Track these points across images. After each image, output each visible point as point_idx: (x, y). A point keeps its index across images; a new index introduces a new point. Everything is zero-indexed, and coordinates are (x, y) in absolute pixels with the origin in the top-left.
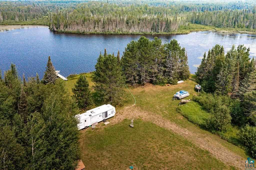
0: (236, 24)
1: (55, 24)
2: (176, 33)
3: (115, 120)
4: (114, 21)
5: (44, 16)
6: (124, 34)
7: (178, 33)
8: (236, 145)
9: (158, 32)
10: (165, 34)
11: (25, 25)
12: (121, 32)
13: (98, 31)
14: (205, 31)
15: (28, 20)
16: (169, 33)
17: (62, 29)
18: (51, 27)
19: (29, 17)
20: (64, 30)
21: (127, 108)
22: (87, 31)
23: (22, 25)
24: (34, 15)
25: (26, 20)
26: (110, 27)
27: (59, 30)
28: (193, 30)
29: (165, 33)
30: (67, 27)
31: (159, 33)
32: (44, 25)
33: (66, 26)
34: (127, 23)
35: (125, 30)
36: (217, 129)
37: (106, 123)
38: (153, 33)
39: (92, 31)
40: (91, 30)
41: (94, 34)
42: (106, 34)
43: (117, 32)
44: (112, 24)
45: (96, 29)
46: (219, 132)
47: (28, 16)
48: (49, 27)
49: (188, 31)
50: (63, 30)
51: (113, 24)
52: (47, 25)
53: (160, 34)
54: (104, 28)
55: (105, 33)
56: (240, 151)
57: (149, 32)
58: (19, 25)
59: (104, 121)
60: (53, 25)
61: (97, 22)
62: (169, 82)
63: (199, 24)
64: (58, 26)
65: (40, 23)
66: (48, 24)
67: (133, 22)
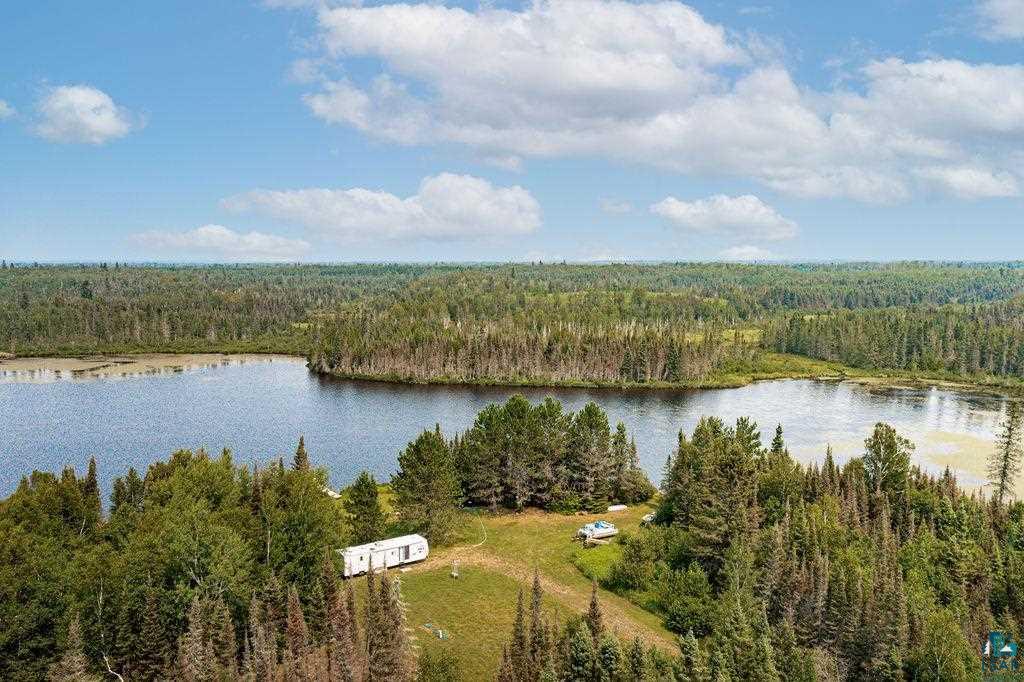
0: (915, 356)
1: (328, 352)
2: (701, 384)
3: (426, 566)
4: (507, 345)
5: (296, 322)
6: (534, 387)
7: (708, 383)
8: (653, 613)
9: (643, 381)
10: (663, 386)
11: (234, 353)
12: (525, 381)
13: (455, 376)
14: (805, 378)
15: (244, 337)
16: (677, 384)
17: (345, 368)
18: (315, 361)
19: (249, 329)
20: (351, 371)
21: (458, 549)
22: (421, 374)
23: (226, 354)
24: (265, 323)
25: (239, 336)
26: (493, 365)
27: (337, 371)
28: (764, 375)
29: (664, 384)
30: (360, 363)
31: (645, 384)
32: (294, 354)
33: (358, 360)
34: (549, 351)
35: (537, 373)
36: (627, 587)
37: (404, 570)
38: (626, 384)
39: (435, 375)
40: (432, 373)
41: (442, 384)
42: (478, 385)
43: (514, 380)
44: (500, 355)
45: (449, 368)
46: (631, 592)
47: (248, 325)
48: (309, 360)
49: (743, 380)
50: (348, 371)
51: (504, 356)
52: (302, 355)
53: (648, 388)
54: (472, 366)
55: (475, 383)
56: (656, 620)
57: (613, 381)
58: (217, 352)
59: (401, 565)
60: (319, 356)
61: (452, 348)
62: (584, 507)
63: (799, 354)
64: (335, 359)
65: (281, 346)
66: (306, 352)
67: (565, 350)
